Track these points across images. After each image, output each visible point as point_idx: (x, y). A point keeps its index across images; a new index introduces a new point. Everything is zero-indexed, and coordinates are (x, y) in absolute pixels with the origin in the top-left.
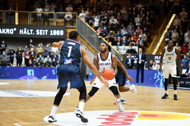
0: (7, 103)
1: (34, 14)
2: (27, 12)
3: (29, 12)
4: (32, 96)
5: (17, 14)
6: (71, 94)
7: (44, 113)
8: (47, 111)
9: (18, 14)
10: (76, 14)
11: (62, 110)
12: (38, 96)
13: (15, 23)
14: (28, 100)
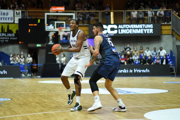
0: (107, 100)
1: (129, 12)
2: (122, 11)
3: (124, 11)
4: (131, 93)
5: (112, 14)
6: (169, 91)
7: (144, 110)
8: (147, 108)
9: (114, 13)
10: (171, 11)
11: (162, 107)
12: (136, 93)
13: (111, 22)
14: (127, 97)
